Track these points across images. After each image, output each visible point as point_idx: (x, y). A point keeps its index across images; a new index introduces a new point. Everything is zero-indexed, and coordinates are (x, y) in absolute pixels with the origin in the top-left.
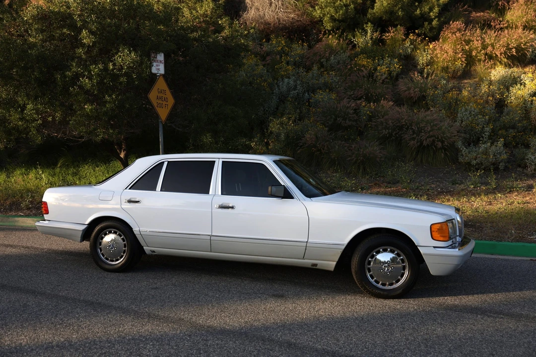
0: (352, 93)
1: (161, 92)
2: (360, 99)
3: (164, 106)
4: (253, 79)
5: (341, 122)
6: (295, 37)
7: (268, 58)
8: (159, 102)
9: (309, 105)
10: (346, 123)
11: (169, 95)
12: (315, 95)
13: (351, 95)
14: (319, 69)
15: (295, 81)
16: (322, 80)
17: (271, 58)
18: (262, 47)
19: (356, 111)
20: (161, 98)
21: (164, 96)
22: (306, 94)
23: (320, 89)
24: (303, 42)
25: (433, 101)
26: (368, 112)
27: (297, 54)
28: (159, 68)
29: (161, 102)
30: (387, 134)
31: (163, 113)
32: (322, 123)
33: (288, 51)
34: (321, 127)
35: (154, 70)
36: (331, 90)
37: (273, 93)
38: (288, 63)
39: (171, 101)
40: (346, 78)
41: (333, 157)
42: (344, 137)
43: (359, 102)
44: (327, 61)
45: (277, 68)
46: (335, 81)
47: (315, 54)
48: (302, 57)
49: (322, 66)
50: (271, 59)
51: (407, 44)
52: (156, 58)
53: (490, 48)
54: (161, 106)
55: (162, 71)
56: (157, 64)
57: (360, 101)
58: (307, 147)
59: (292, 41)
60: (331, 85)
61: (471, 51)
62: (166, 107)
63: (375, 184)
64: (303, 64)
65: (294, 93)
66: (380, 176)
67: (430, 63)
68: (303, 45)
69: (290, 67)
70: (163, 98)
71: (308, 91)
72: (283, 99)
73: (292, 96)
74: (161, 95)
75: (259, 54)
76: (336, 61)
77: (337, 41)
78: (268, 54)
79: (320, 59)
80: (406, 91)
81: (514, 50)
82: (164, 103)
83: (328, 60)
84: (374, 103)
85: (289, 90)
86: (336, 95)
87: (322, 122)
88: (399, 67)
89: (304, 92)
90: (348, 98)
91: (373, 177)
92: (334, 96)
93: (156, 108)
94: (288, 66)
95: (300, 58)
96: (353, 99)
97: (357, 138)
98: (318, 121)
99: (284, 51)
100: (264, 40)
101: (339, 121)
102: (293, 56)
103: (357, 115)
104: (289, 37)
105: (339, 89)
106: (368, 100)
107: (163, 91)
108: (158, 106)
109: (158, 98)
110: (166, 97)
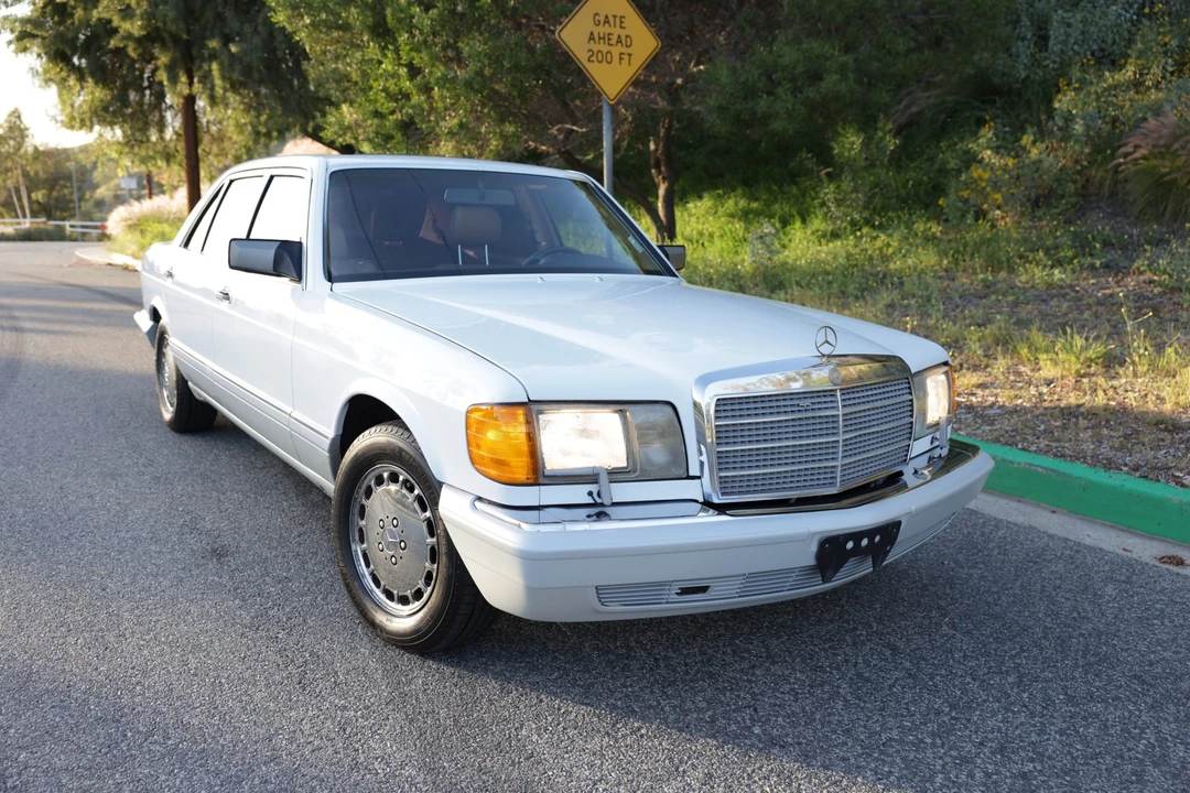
1: (608, 24)
3: (616, 58)
8: (596, 47)
11: (636, 27)
20: (606, 39)
21: (617, 31)
29: (604, 48)
31: (612, 79)
39: (645, 43)
54: (606, 58)
62: (625, 62)
70: (614, 41)
74: (606, 29)
82: (616, 50)
93: (587, 64)
107: (615, 17)
108: (594, 58)
109: (592, 38)
110: (623, 33)
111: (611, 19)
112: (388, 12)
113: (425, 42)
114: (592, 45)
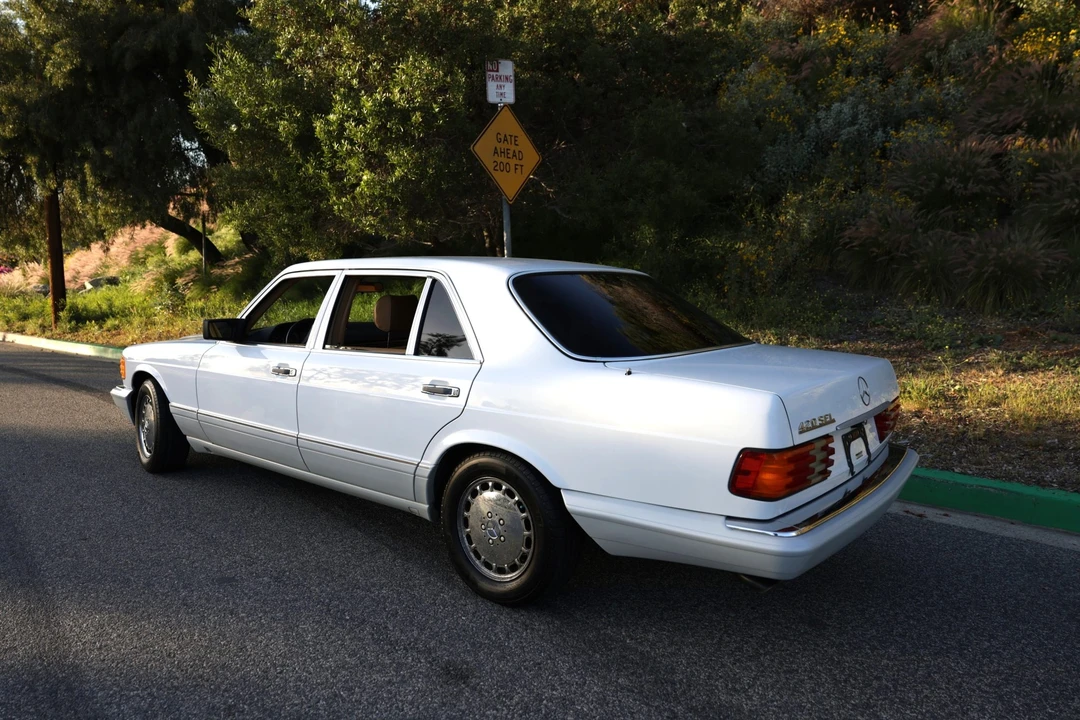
0: (994, 118)
1: (506, 140)
2: (1012, 130)
3: (513, 168)
4: (765, 111)
5: (954, 187)
6: (871, 13)
7: (807, 66)
8: (499, 160)
9: (884, 155)
10: (966, 188)
11: (525, 145)
12: (897, 131)
13: (989, 125)
14: (916, 74)
15: (855, 106)
16: (920, 98)
17: (811, 65)
18: (794, 44)
19: (998, 158)
20: (505, 152)
21: (513, 147)
22: (880, 133)
23: (914, 116)
24: (888, 20)
26: (1030, 160)
27: (871, 49)
28: (501, 90)
29: (505, 160)
30: (1074, 210)
31: (510, 184)
32: (905, 193)
33: (853, 46)
34: (903, 200)
35: (492, 96)
36: (942, 117)
37: (803, 137)
38: (848, 73)
39: (531, 158)
40: (984, 88)
41: (918, 267)
42: (955, 221)
43: (1008, 138)
44: (939, 56)
45: (821, 84)
46: (953, 95)
47: (914, 44)
48: (881, 53)
49: (928, 68)
50: (811, 68)
52: (497, 71)
54: (505, 168)
55: (510, 98)
56: (499, 83)
57: (1013, 135)
58: (860, 245)
59: (863, 23)
60: (943, 107)
62: (519, 171)
63: (1023, 333)
64: (884, 69)
65: (849, 133)
66: (1043, 313)
68: (886, 30)
69: (852, 80)
70: (511, 153)
71: (885, 126)
72: (823, 147)
73: (844, 137)
74: (504, 146)
75: (786, 61)
76: (964, 52)
77: (972, 9)
78: (807, 56)
79: (925, 52)
82: (513, 162)
83: (943, 51)
84: (1051, 138)
85: (840, 125)
86: (952, 127)
87: (907, 189)
89: (875, 128)
90: (979, 133)
91: (1024, 314)
92: (944, 131)
93: (493, 172)
94: (847, 76)
95: (875, 58)
96: (995, 134)
97: (991, 222)
98: (896, 189)
99: (843, 49)
100: (801, 30)
101: (949, 184)
102: (862, 54)
103: (1000, 168)
104: (857, 18)
105: (964, 113)
106: (1035, 130)
107: (511, 136)
108: (497, 168)
109: (496, 152)
110: (517, 149)
111: (509, 138)
112: (318, 125)
113: (352, 150)
114: (496, 158)
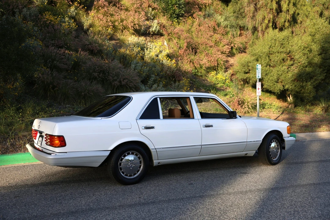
0: (54, 42)
2: (61, 47)
13: (53, 44)
25: (107, 54)
26: (75, 59)
30: (96, 76)
51: (72, 9)
53: (125, 22)
61: (115, 22)
67: (91, 26)
80: (88, 45)
81: (137, 25)
88: (75, 26)
90: (52, 46)
92: (41, 43)
96: (56, 47)
